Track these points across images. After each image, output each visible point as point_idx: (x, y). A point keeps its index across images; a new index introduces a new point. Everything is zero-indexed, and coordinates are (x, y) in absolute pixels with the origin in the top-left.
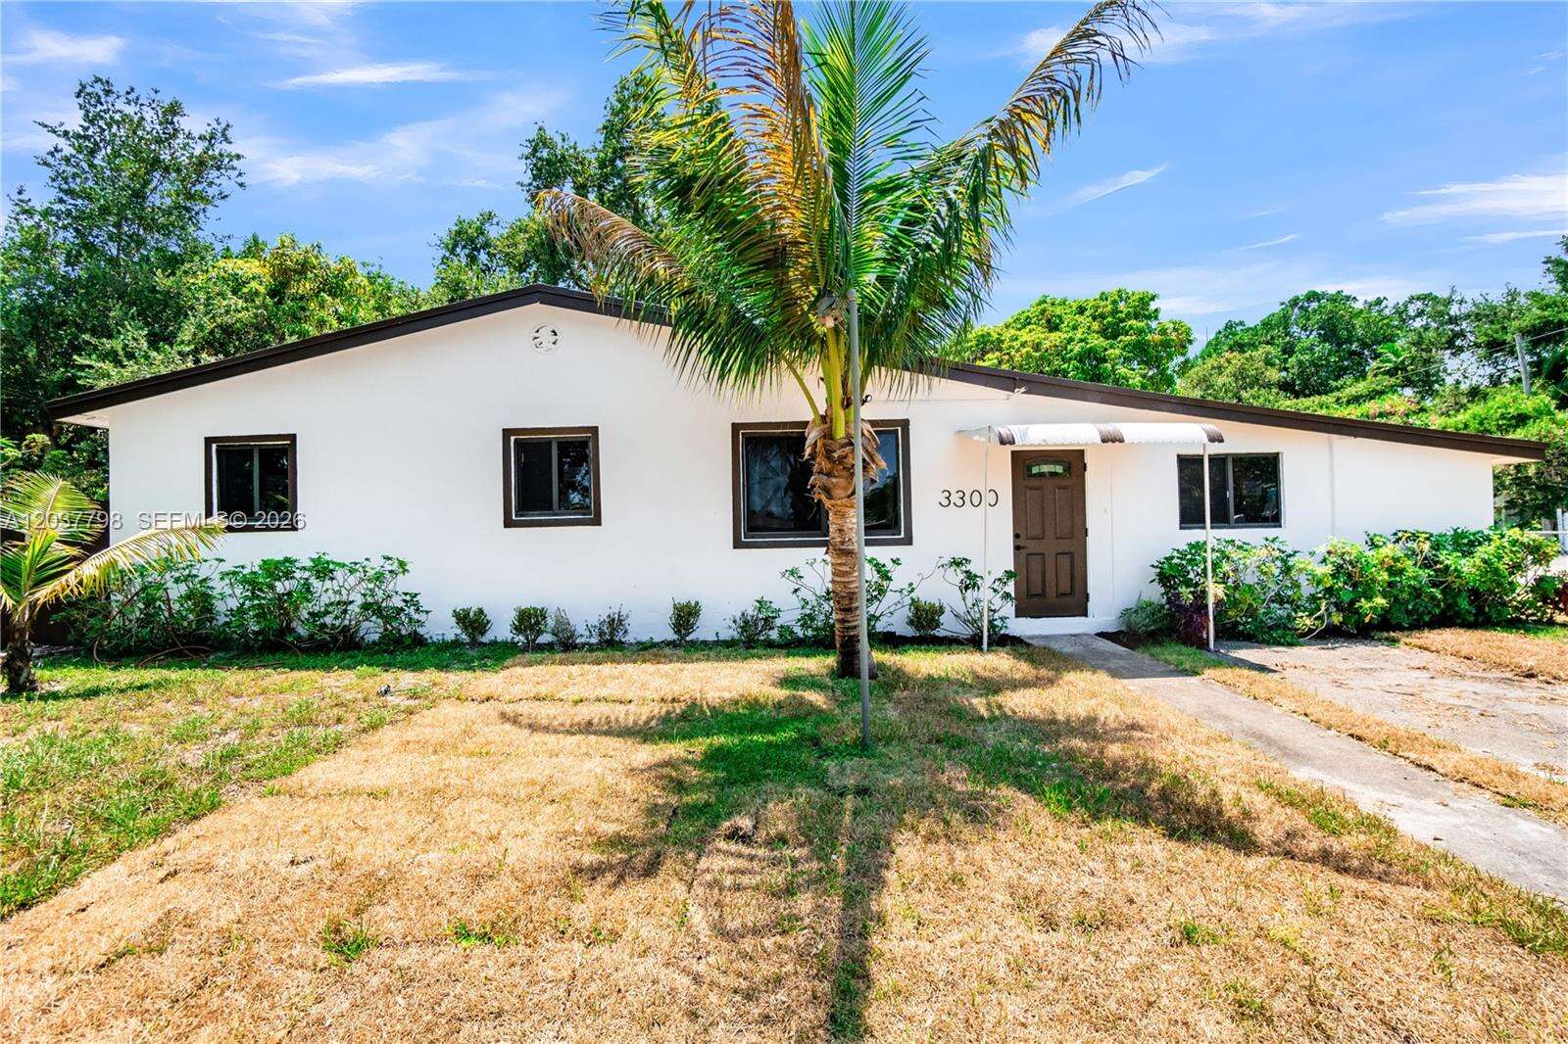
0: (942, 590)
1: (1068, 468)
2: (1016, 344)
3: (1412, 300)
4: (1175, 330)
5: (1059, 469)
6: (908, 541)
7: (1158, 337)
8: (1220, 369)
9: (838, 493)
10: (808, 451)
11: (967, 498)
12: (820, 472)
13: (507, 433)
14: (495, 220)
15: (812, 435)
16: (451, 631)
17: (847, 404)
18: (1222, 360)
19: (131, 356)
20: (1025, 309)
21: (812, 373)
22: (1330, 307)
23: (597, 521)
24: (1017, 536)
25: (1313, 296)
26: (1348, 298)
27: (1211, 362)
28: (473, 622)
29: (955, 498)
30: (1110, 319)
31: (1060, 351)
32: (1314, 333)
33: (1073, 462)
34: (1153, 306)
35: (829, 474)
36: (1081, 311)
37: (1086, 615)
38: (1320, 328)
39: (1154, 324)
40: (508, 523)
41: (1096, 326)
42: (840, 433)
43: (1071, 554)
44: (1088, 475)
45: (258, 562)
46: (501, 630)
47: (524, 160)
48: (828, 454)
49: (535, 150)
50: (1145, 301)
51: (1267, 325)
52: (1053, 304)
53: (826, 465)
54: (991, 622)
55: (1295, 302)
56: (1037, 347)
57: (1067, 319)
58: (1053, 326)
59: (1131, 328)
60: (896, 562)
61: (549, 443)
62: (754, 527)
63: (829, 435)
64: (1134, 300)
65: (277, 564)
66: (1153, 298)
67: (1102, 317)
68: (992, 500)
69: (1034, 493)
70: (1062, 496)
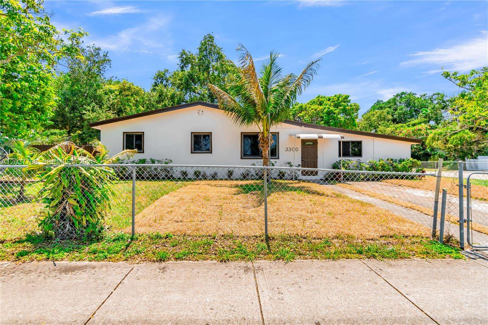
0: (285, 168)
1: (314, 144)
2: (310, 109)
3: (434, 95)
4: (355, 105)
5: (312, 143)
6: (278, 158)
7: (349, 108)
8: (374, 115)
9: (265, 147)
10: (259, 139)
11: (291, 150)
12: (261, 143)
13: (192, 133)
14: (169, 72)
15: (260, 136)
16: (179, 175)
17: (267, 130)
18: (374, 112)
20: (314, 99)
21: (260, 124)
22: (408, 96)
23: (211, 153)
24: (302, 158)
25: (403, 93)
26: (413, 94)
27: (372, 113)
28: (185, 174)
29: (289, 149)
30: (336, 102)
31: (322, 111)
32: (403, 104)
33: (315, 142)
34: (349, 99)
35: (263, 143)
36: (329, 100)
37: (317, 175)
38: (405, 103)
39: (349, 104)
40: (192, 153)
41: (332, 104)
42: (265, 136)
43: (314, 162)
44: (318, 144)
46: (191, 175)
47: (179, 58)
48: (263, 140)
49: (182, 55)
50: (347, 97)
51: (389, 102)
52: (321, 98)
53: (263, 142)
54: (295, 176)
55: (398, 95)
56: (316, 110)
57: (325, 102)
58: (321, 104)
59: (342, 105)
60: (276, 162)
61: (201, 136)
62: (245, 155)
63: (263, 136)
64: (343, 97)
66: (349, 97)
67: (334, 101)
68: (296, 150)
69: (306, 149)
70: (312, 149)
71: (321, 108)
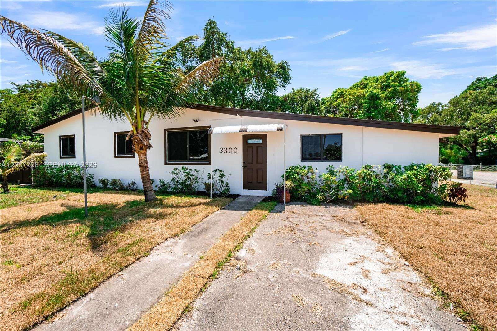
6: (210, 163)
7: (403, 88)
11: (228, 150)
24: (244, 163)
28: (103, 182)
29: (224, 150)
36: (377, 81)
37: (267, 190)
39: (403, 84)
43: (262, 169)
44: (268, 142)
56: (354, 96)
59: (393, 86)
61: (124, 136)
64: (396, 75)
67: (382, 82)
68: (235, 151)
69: (250, 149)
70: (260, 149)
71: (362, 92)
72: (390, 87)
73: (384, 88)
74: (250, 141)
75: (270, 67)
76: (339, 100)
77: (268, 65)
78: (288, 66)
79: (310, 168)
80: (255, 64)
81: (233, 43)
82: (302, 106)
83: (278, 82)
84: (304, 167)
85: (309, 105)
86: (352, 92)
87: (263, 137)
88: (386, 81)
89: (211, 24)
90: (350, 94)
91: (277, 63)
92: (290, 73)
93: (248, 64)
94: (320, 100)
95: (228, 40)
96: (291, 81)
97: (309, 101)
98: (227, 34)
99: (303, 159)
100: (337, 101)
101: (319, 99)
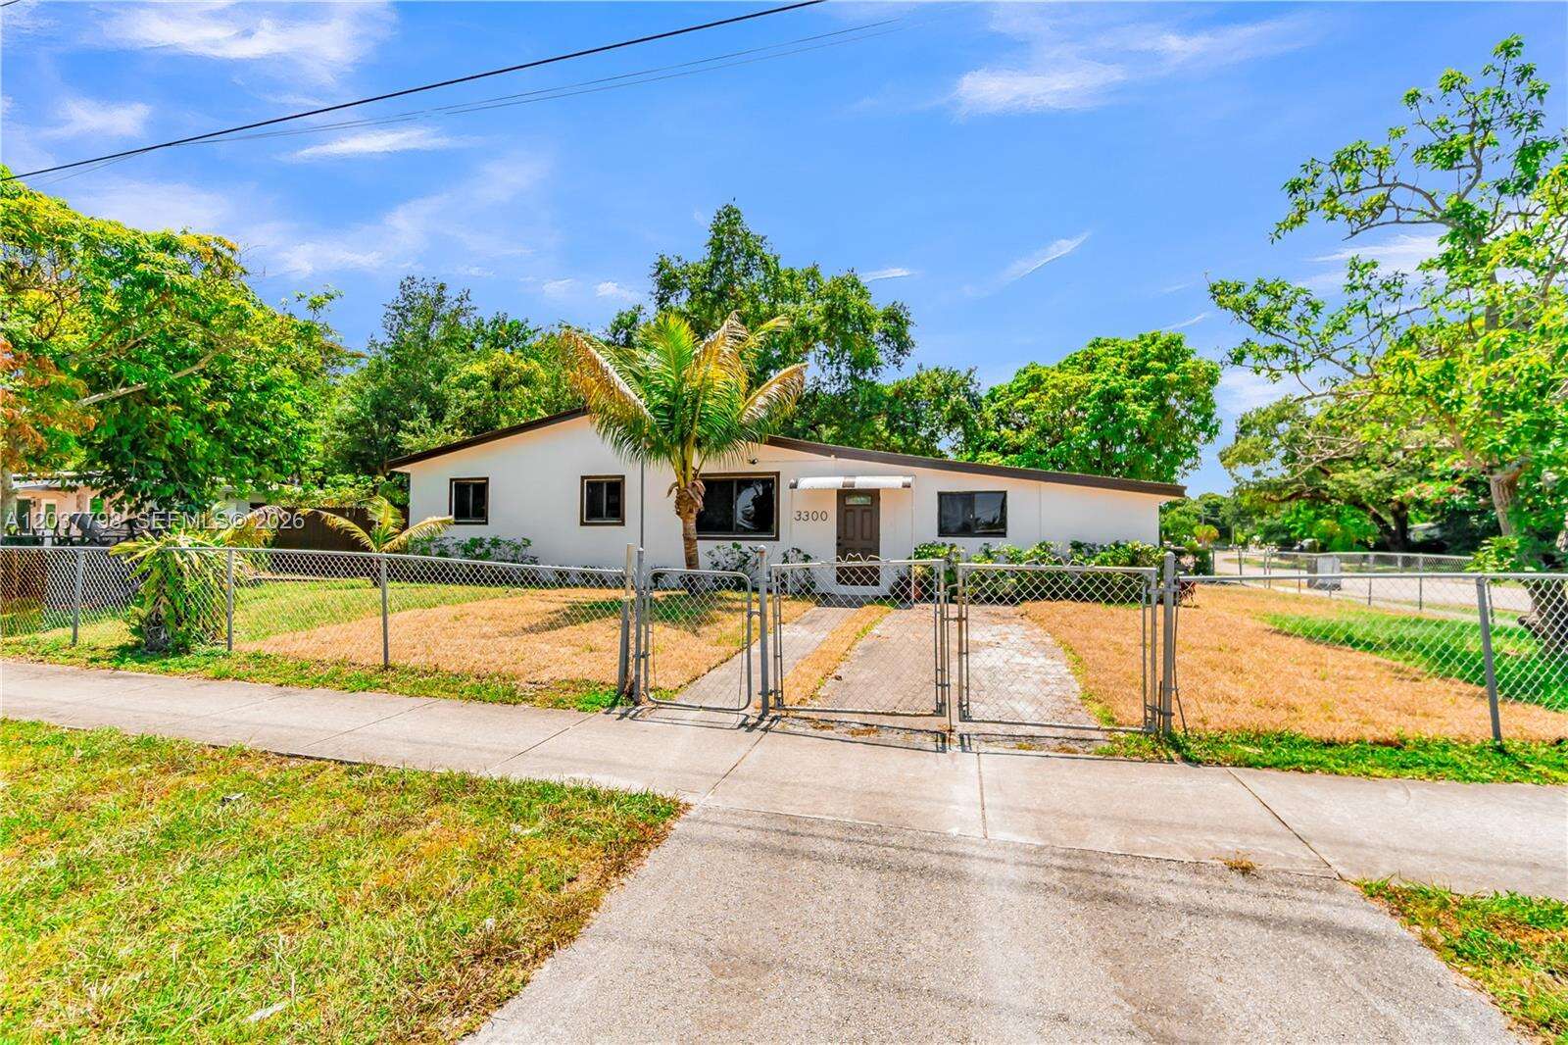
1: (870, 501)
2: (1049, 386)
5: (865, 500)
6: (777, 539)
11: (810, 516)
13: (584, 478)
19: (423, 432)
23: (623, 523)
24: (839, 538)
29: (803, 516)
30: (1136, 361)
36: (1122, 352)
37: (880, 585)
40: (582, 524)
41: (1123, 367)
43: (870, 549)
44: (881, 503)
45: (468, 539)
56: (1062, 389)
57: (1103, 360)
58: (1091, 367)
59: (1153, 369)
60: (770, 547)
61: (602, 483)
65: (476, 540)
67: (1131, 358)
68: (824, 517)
69: (851, 514)
70: (867, 515)
71: (1084, 379)
72: (1147, 371)
73: (1134, 372)
74: (851, 501)
75: (864, 322)
76: (1031, 395)
77: (860, 318)
78: (908, 314)
79: (952, 546)
80: (830, 313)
81: (776, 259)
82: (938, 408)
83: (883, 354)
84: (944, 545)
85: (953, 408)
86: (1061, 378)
87: (874, 494)
88: (1142, 355)
89: (729, 218)
90: (1055, 386)
91: (880, 311)
92: (911, 332)
93: (813, 312)
94: (983, 393)
95: (766, 251)
96: (913, 351)
97: (953, 398)
98: (764, 238)
99: (943, 531)
100: (1023, 398)
101: (980, 394)
